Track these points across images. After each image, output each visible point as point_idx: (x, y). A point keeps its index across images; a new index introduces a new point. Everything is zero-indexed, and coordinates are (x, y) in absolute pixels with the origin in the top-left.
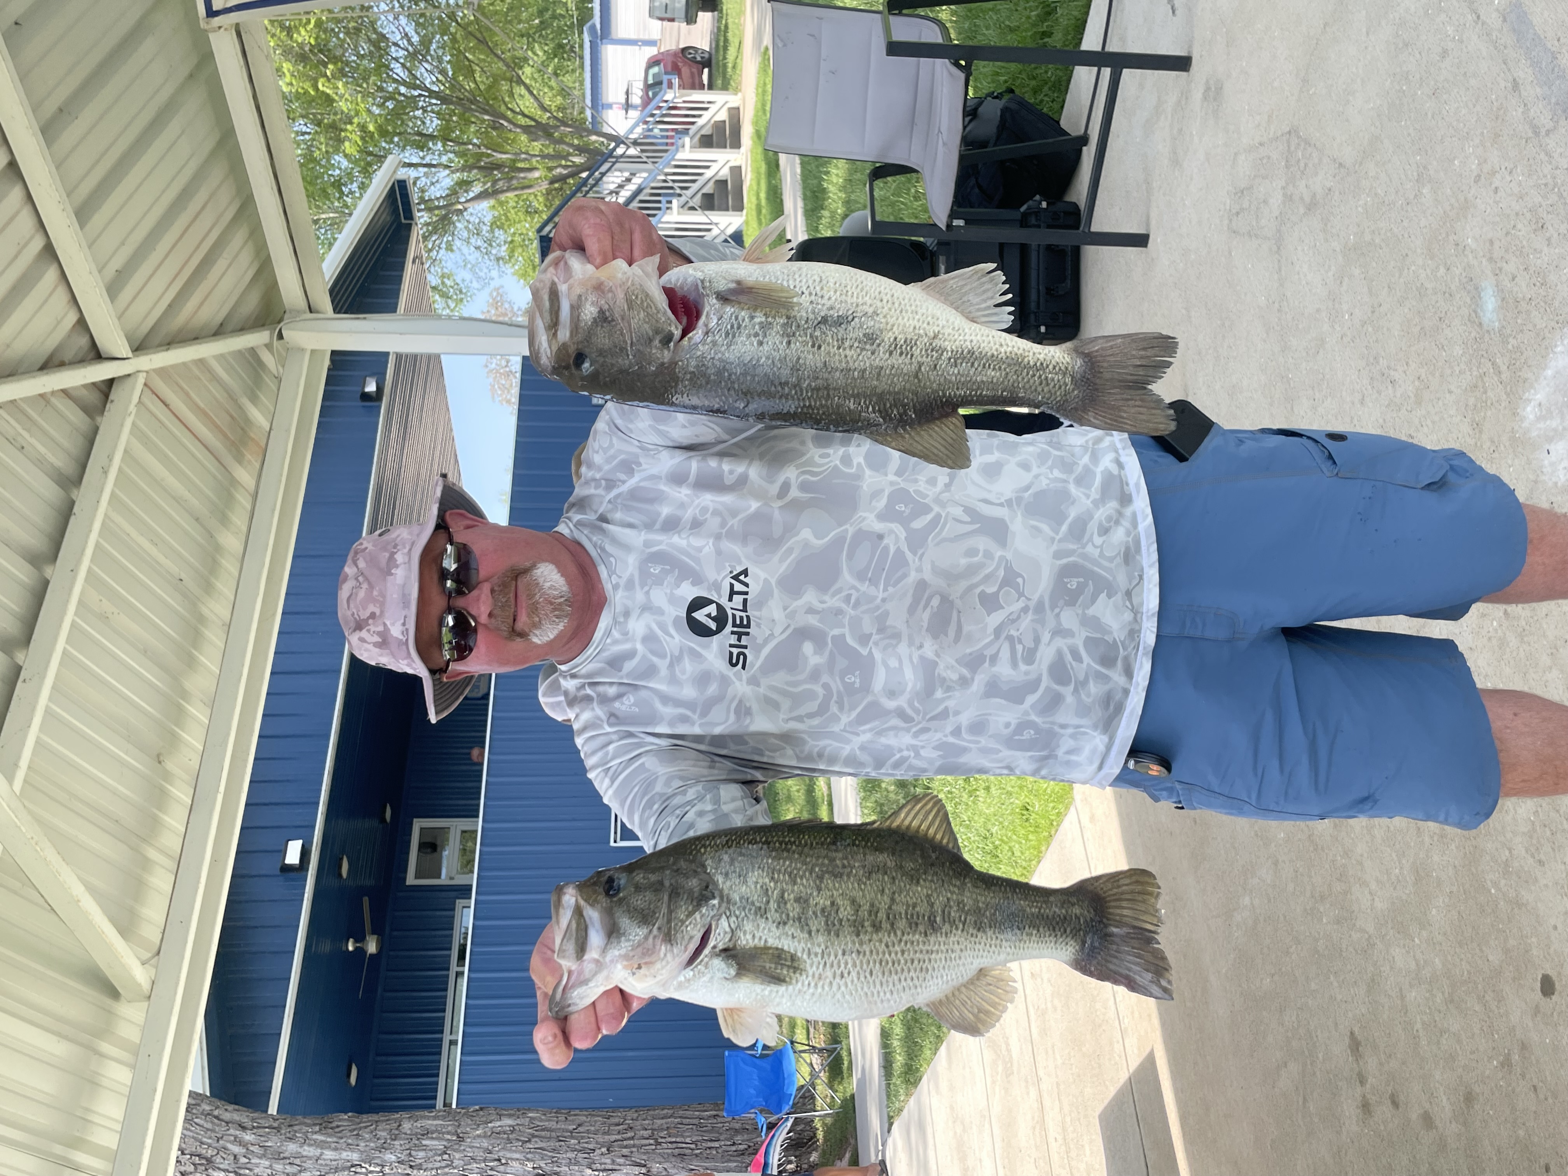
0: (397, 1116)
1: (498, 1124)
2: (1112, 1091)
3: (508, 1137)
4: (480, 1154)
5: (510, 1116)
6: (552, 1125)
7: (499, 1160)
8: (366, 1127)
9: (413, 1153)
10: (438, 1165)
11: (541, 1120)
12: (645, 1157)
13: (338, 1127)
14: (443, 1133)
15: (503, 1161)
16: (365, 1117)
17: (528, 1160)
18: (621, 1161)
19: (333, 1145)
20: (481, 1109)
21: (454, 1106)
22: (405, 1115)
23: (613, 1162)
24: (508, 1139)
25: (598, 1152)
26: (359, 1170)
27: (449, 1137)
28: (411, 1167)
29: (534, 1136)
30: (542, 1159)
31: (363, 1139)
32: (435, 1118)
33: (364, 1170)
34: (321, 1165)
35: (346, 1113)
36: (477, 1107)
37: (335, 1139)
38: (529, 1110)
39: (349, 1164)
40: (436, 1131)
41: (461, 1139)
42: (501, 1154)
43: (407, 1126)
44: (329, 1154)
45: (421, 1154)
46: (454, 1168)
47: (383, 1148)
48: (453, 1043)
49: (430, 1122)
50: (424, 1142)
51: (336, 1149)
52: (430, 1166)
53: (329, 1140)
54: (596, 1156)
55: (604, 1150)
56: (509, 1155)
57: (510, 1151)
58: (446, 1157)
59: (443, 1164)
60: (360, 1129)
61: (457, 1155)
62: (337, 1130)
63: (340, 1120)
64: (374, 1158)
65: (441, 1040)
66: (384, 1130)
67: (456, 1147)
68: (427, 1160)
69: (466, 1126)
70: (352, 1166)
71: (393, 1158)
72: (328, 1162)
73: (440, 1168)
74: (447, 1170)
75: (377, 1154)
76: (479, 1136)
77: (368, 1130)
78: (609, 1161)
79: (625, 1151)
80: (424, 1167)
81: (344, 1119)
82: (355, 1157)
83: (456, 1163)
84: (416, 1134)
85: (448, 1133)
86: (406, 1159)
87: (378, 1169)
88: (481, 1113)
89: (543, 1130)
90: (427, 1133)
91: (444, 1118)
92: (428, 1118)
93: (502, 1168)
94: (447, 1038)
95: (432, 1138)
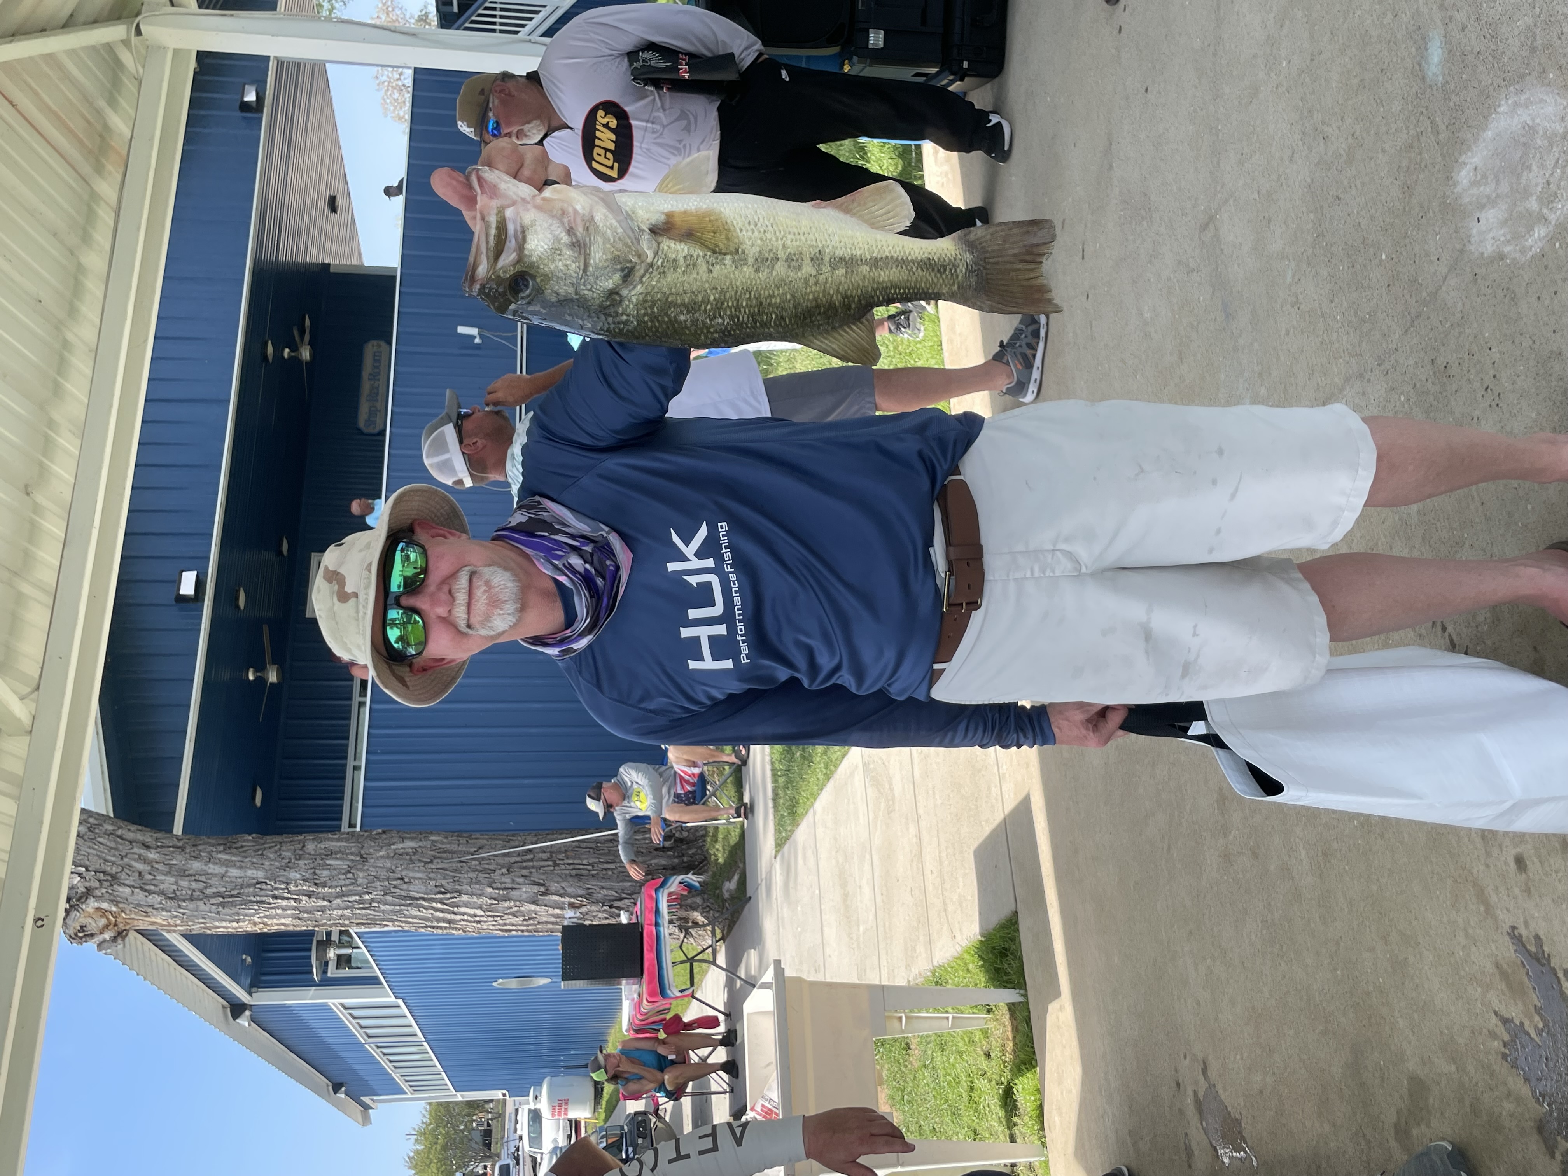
0: (301, 837)
1: (401, 846)
2: (988, 830)
3: (412, 857)
4: (383, 874)
5: (412, 839)
6: (454, 847)
7: (402, 879)
8: (270, 848)
9: (317, 872)
10: (343, 883)
11: (443, 843)
12: (544, 877)
13: (242, 847)
14: (347, 854)
15: (406, 880)
16: (269, 838)
17: (430, 879)
18: (521, 880)
19: (238, 864)
20: (384, 832)
21: (358, 829)
22: (310, 837)
23: (513, 881)
24: (411, 860)
25: (498, 872)
26: (264, 886)
27: (352, 857)
28: (316, 884)
29: (435, 857)
30: (445, 878)
31: (268, 858)
32: (339, 840)
33: (269, 887)
34: (227, 882)
35: (250, 834)
36: (380, 831)
37: (239, 858)
38: (431, 833)
39: (254, 881)
40: (340, 852)
41: (364, 860)
42: (404, 873)
43: (311, 847)
44: (234, 872)
45: (325, 873)
46: (358, 886)
47: (287, 867)
48: (357, 768)
49: (334, 844)
50: (328, 862)
51: (241, 868)
52: (335, 883)
53: (233, 859)
54: (496, 876)
55: (504, 871)
56: (411, 874)
57: (413, 870)
58: (350, 876)
59: (348, 882)
60: (265, 849)
61: (361, 875)
62: (241, 850)
63: (244, 841)
64: (278, 876)
65: (345, 765)
66: (288, 850)
67: (360, 866)
68: (332, 878)
69: (369, 847)
70: (258, 883)
71: (298, 876)
72: (234, 880)
73: (345, 885)
74: (351, 887)
75: (282, 872)
76: (382, 857)
77: (273, 850)
78: (508, 880)
79: (525, 872)
80: (329, 884)
81: (248, 840)
82: (260, 875)
83: (360, 881)
84: (320, 855)
85: (352, 854)
86: (311, 877)
87: (283, 886)
88: (384, 836)
89: (445, 852)
90: (331, 854)
91: (347, 840)
92: (332, 840)
93: (405, 886)
94: (351, 763)
95: (337, 859)
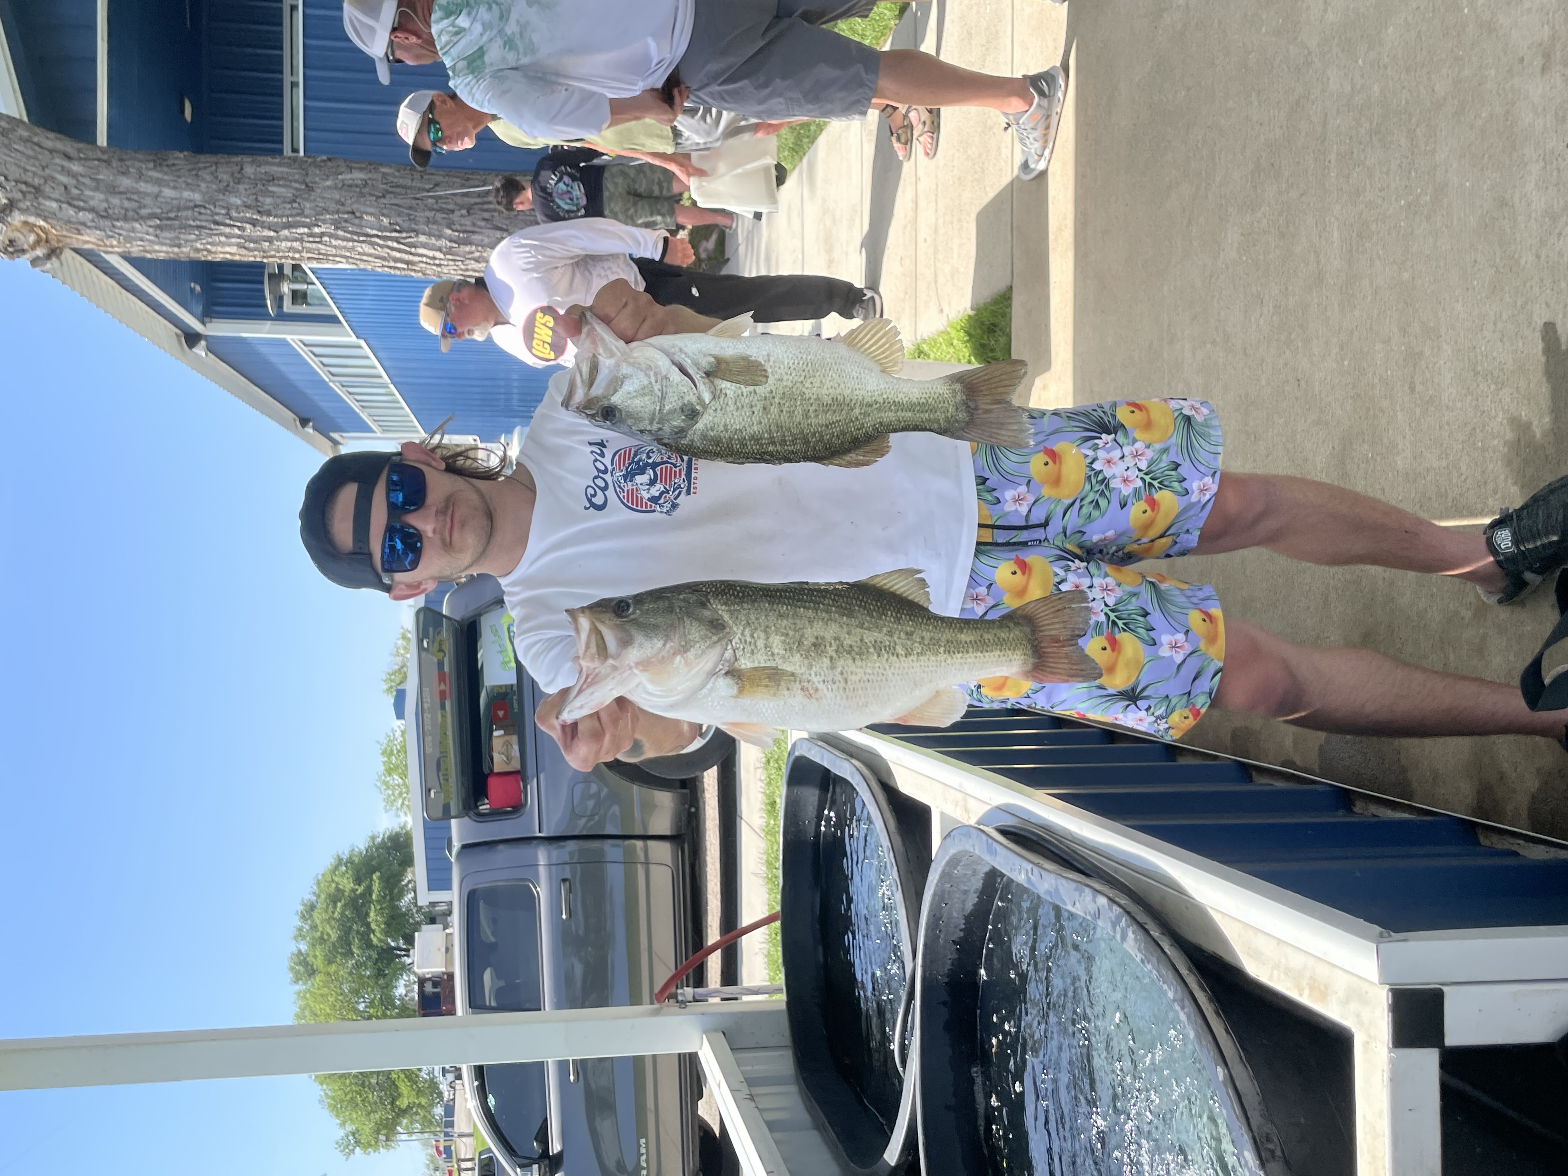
0: (238, 159)
1: (349, 176)
2: (991, 195)
3: (361, 190)
4: (332, 206)
5: (361, 169)
6: (408, 182)
7: (353, 213)
8: (205, 168)
9: (260, 199)
10: (289, 212)
11: (395, 177)
12: (507, 222)
13: (174, 165)
14: (291, 181)
15: (358, 214)
16: (202, 158)
17: (383, 215)
18: (483, 224)
19: (172, 184)
20: (330, 160)
21: (302, 153)
22: (247, 159)
23: (474, 225)
24: (361, 192)
25: (457, 213)
26: (203, 211)
27: (297, 185)
28: (259, 212)
29: (388, 192)
30: (399, 215)
31: (204, 180)
32: (280, 165)
33: (208, 212)
34: (161, 203)
35: (181, 151)
36: (325, 158)
37: (172, 178)
38: (381, 165)
39: (192, 204)
40: (282, 178)
41: (310, 189)
42: (355, 207)
43: (249, 170)
44: (168, 193)
45: (268, 200)
46: (306, 217)
47: (226, 190)
48: (294, 85)
49: (275, 168)
50: (271, 189)
51: (175, 188)
52: (280, 212)
53: (166, 177)
54: (455, 217)
55: (464, 212)
56: (362, 209)
57: (364, 204)
58: (295, 205)
59: (294, 212)
60: (199, 169)
61: (308, 205)
62: (173, 168)
63: (176, 158)
64: (218, 200)
65: (281, 80)
66: (225, 173)
67: (306, 196)
68: (275, 206)
69: (315, 175)
70: (196, 206)
71: (239, 202)
72: (169, 200)
73: (291, 216)
74: (298, 218)
75: (221, 197)
76: (329, 187)
77: (208, 170)
78: (468, 223)
79: (486, 215)
80: (273, 213)
81: (179, 157)
82: (197, 197)
83: (307, 212)
84: (261, 180)
85: (296, 181)
86: (254, 204)
87: (223, 212)
88: (329, 164)
89: (397, 186)
90: (272, 179)
91: (289, 166)
92: (273, 164)
93: (357, 221)
94: (287, 79)
95: (279, 185)
